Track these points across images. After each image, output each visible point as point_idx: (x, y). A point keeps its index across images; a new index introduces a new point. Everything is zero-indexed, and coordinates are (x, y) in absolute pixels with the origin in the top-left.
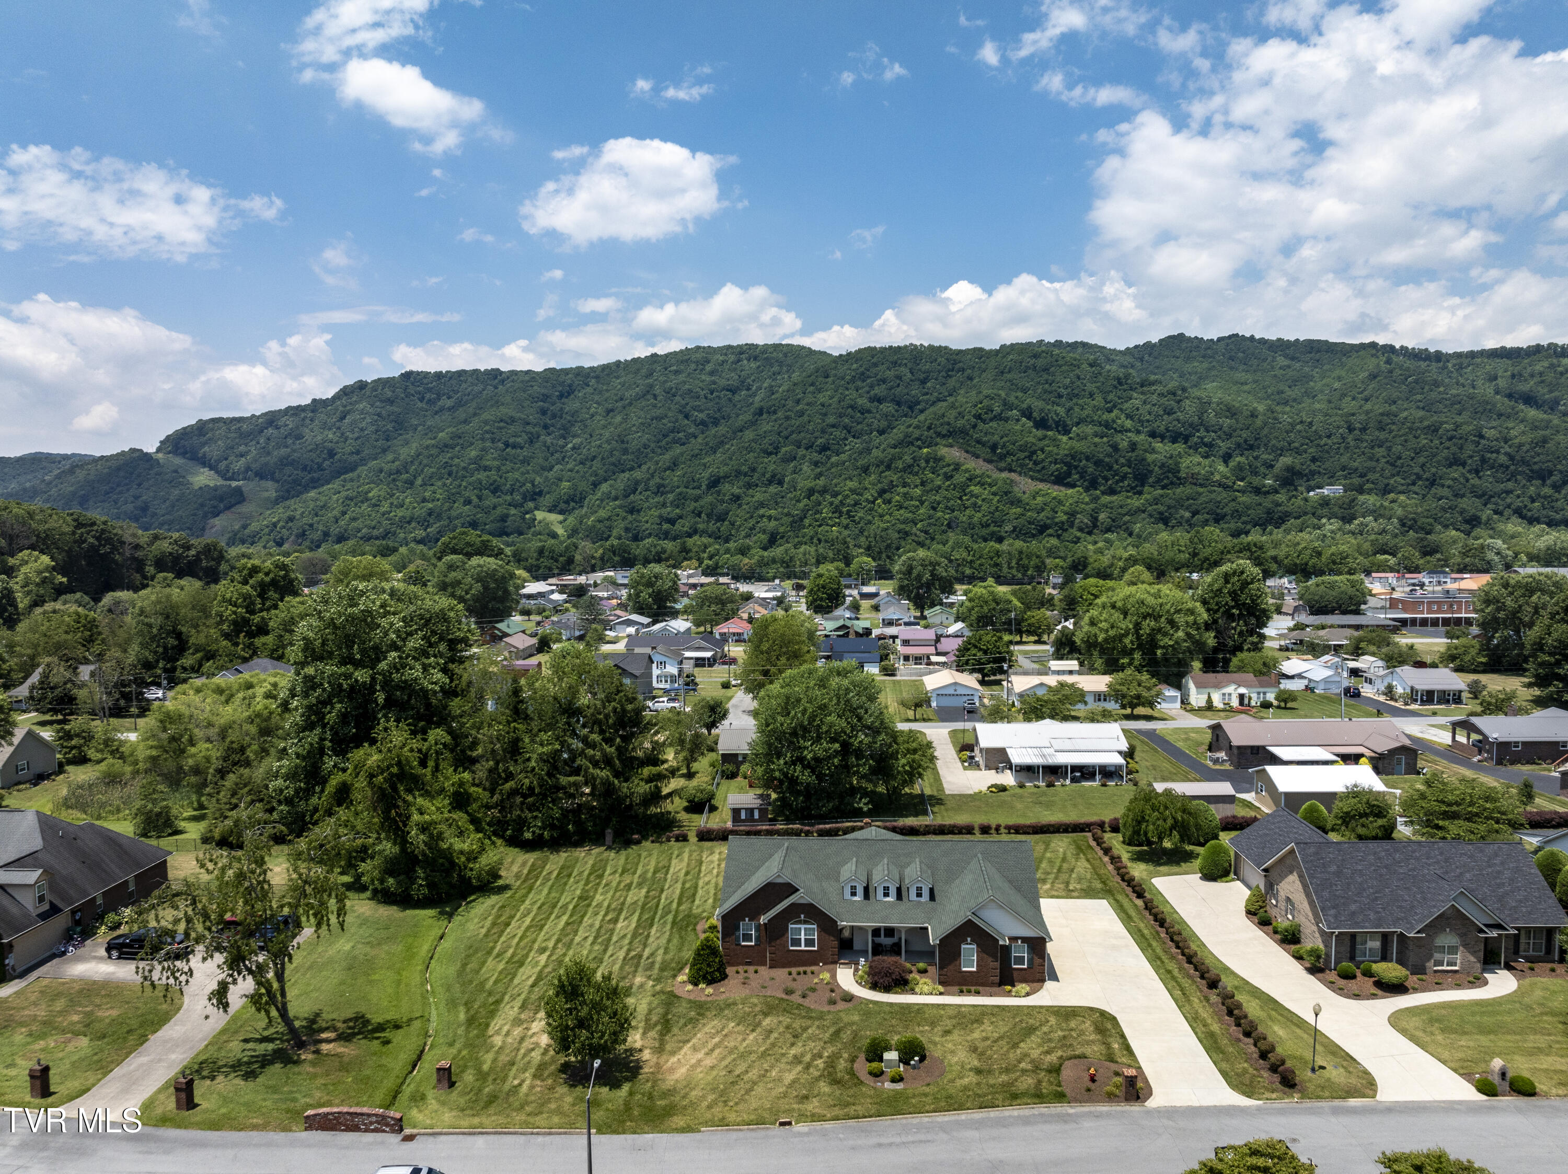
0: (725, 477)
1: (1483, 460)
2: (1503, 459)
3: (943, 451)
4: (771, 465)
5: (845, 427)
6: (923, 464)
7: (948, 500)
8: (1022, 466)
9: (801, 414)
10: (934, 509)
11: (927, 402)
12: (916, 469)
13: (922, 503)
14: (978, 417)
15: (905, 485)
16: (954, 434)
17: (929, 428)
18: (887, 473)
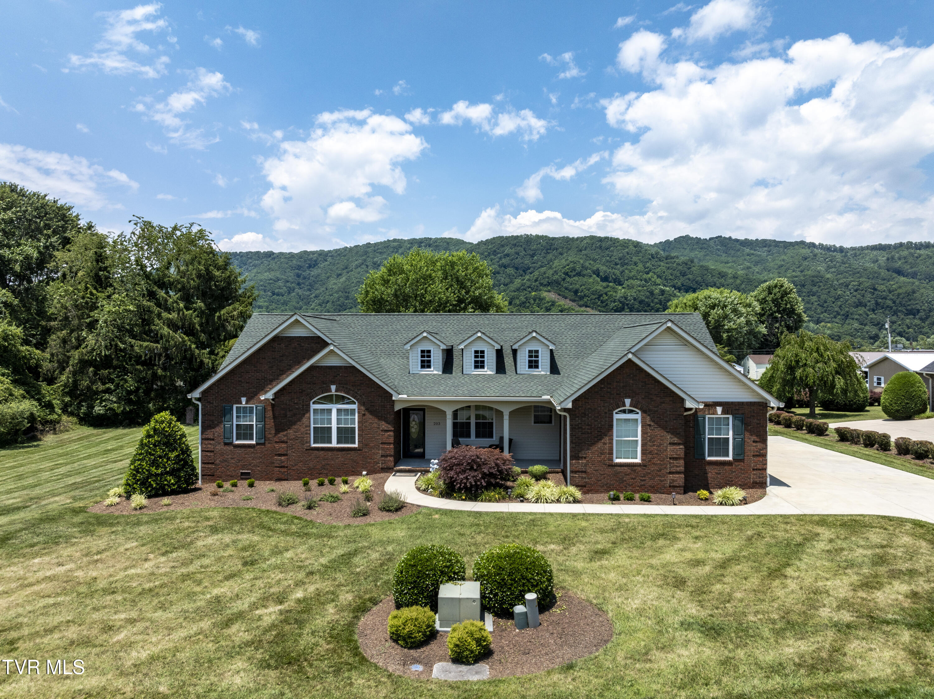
2: (889, 303)
3: (545, 294)
6: (533, 302)
8: (594, 303)
11: (534, 268)
12: (528, 304)
14: (566, 274)
16: (552, 284)
17: (536, 281)
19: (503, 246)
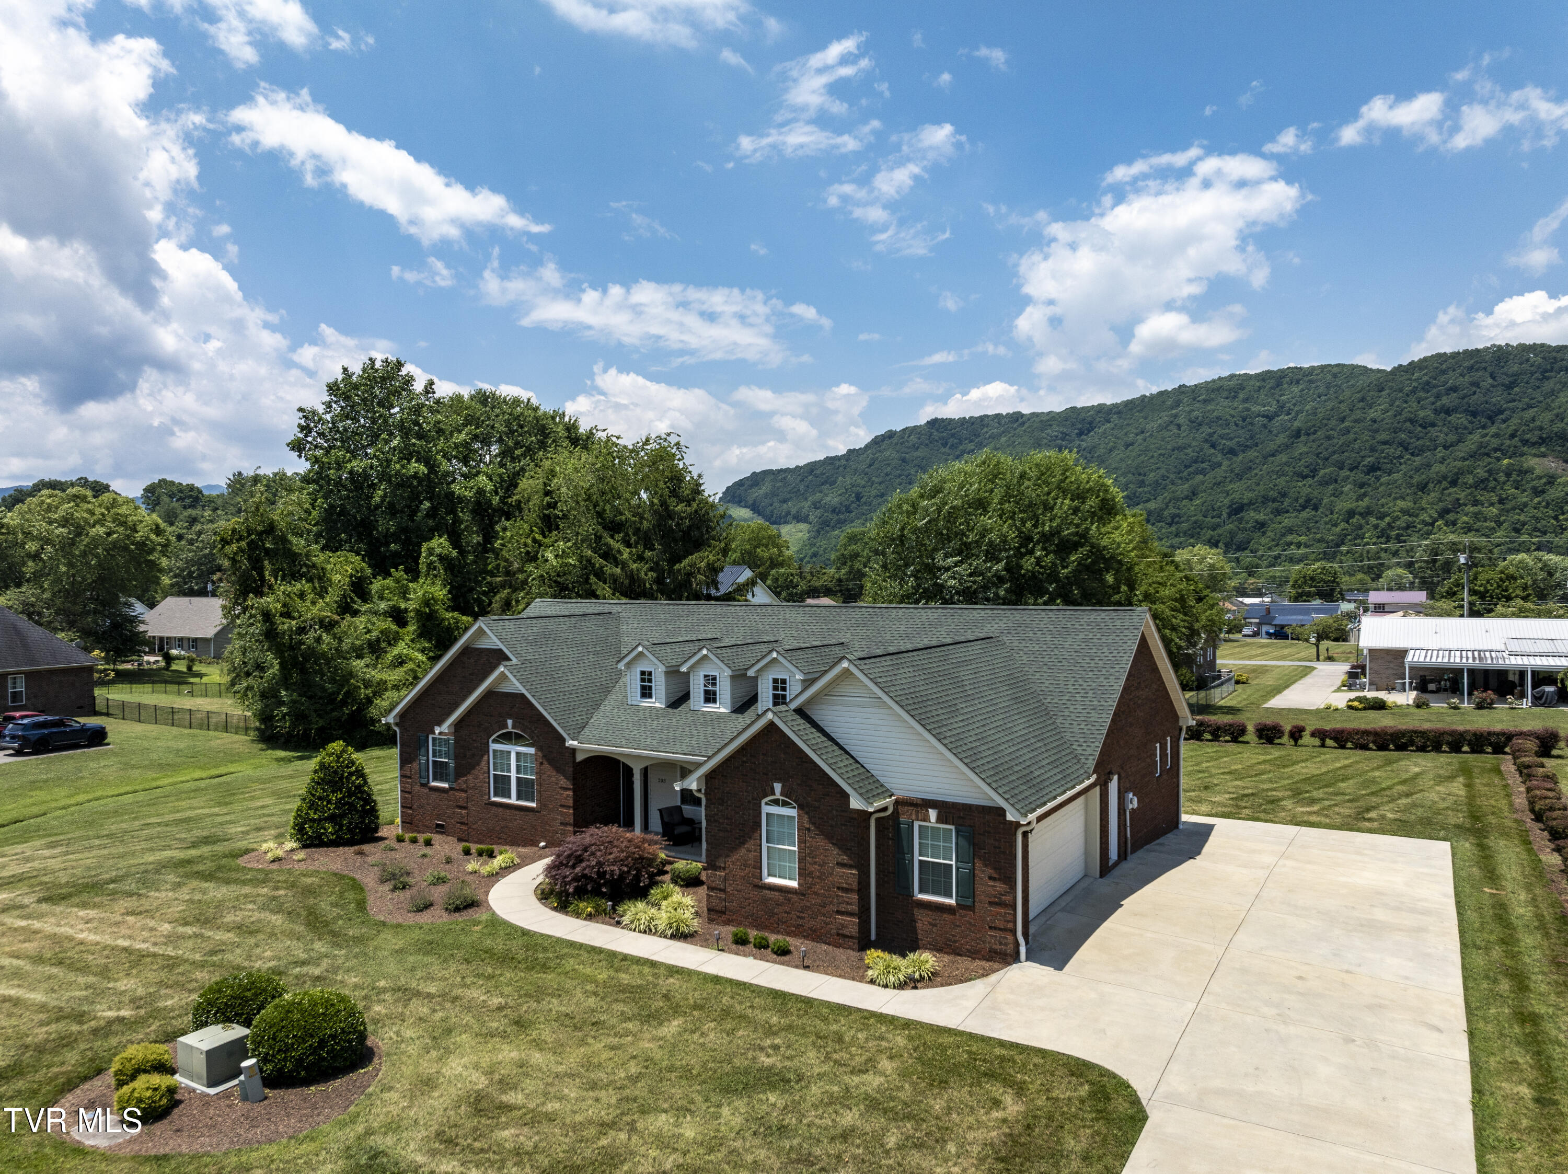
0: (1251, 503)
3: (1531, 461)
4: (1305, 488)
5: (1401, 444)
6: (1502, 477)
7: (1538, 520)
9: (1347, 431)
10: (1517, 531)
11: (1513, 409)
12: (1492, 484)
13: (1499, 524)
15: (1476, 503)
16: (1549, 441)
17: (1513, 436)
18: (1451, 490)
19: (1444, 372)
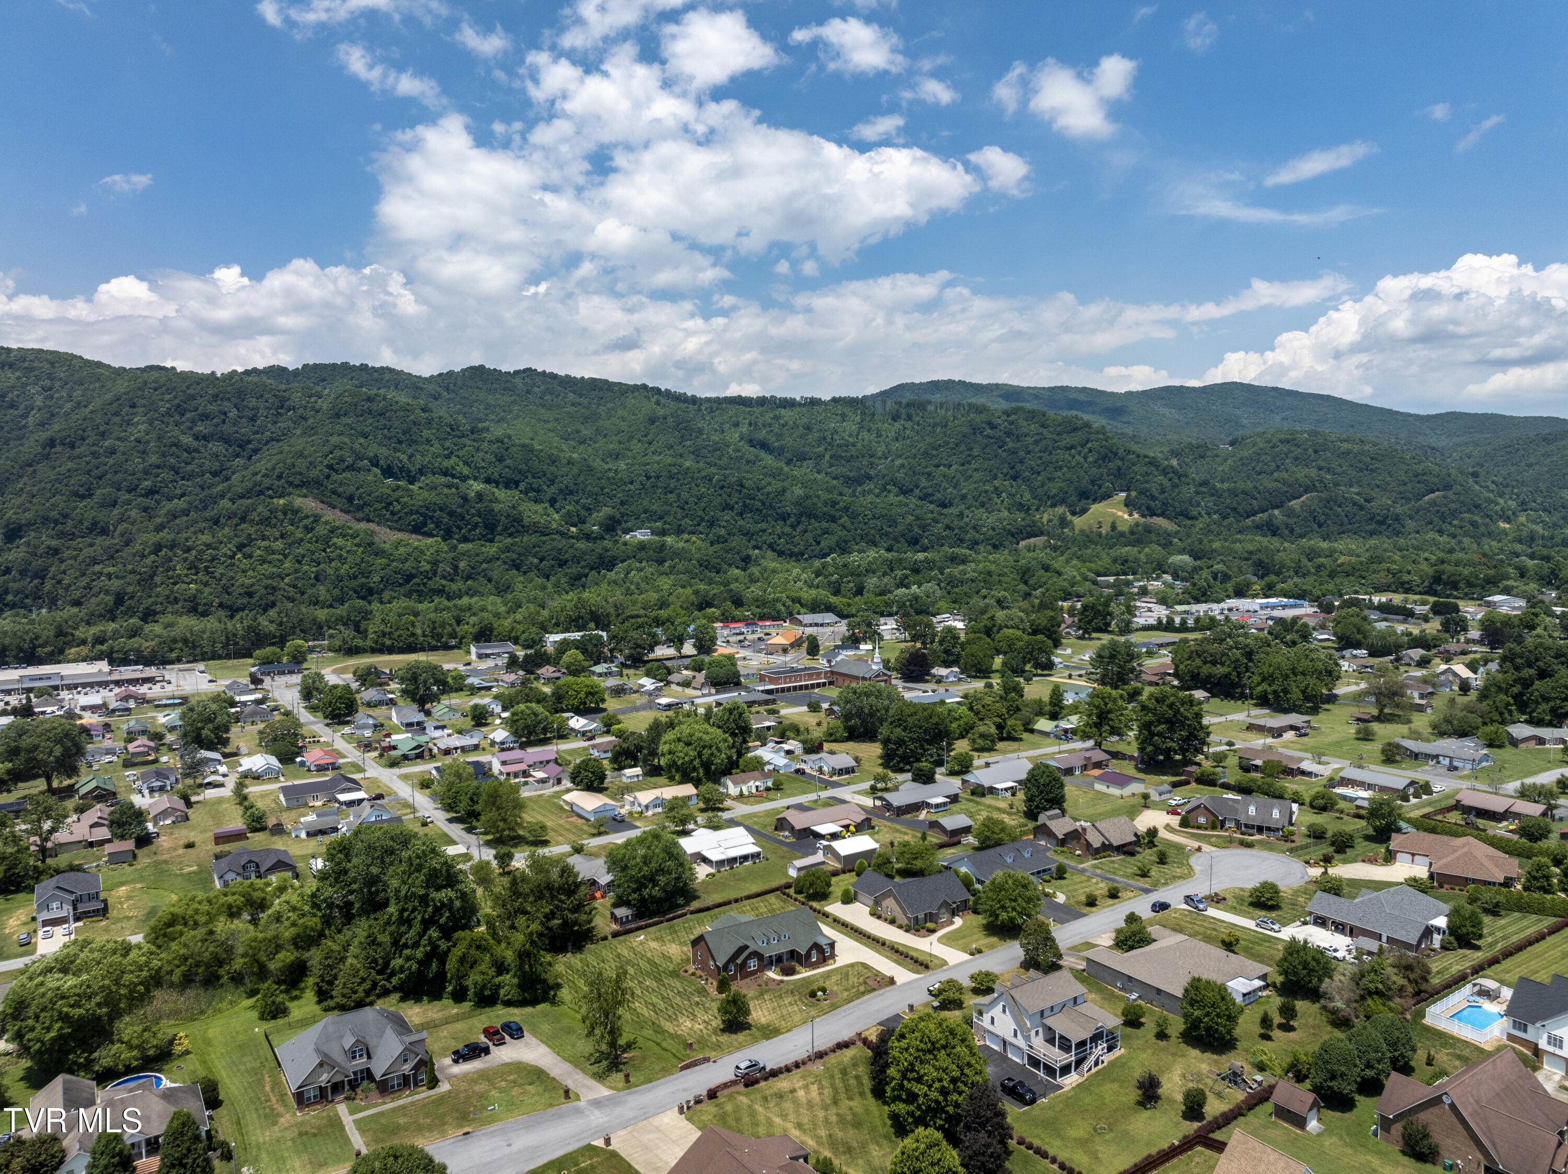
1: (745, 505)
2: (758, 504)
3: (298, 502)
4: (86, 510)
5: (172, 468)
6: (281, 517)
7: (313, 553)
8: (379, 516)
9: (112, 452)
10: (299, 562)
11: (259, 441)
12: (274, 521)
13: (286, 556)
14: (330, 467)
15: (264, 538)
16: (306, 484)
17: (279, 477)
18: (243, 526)
